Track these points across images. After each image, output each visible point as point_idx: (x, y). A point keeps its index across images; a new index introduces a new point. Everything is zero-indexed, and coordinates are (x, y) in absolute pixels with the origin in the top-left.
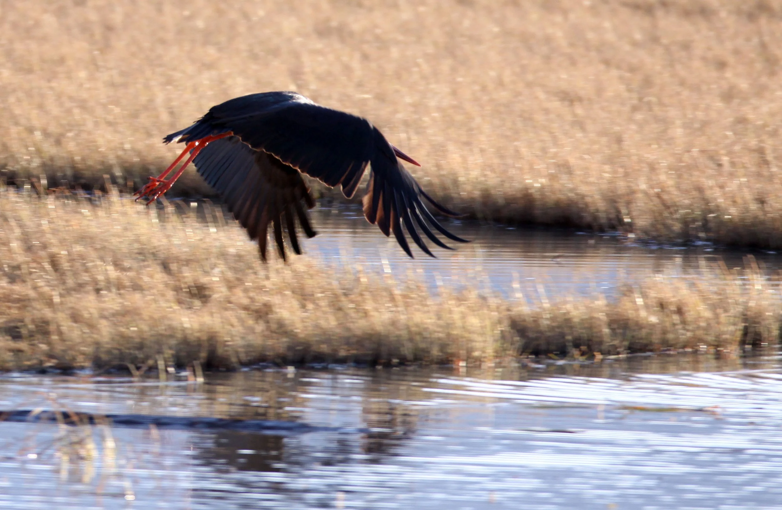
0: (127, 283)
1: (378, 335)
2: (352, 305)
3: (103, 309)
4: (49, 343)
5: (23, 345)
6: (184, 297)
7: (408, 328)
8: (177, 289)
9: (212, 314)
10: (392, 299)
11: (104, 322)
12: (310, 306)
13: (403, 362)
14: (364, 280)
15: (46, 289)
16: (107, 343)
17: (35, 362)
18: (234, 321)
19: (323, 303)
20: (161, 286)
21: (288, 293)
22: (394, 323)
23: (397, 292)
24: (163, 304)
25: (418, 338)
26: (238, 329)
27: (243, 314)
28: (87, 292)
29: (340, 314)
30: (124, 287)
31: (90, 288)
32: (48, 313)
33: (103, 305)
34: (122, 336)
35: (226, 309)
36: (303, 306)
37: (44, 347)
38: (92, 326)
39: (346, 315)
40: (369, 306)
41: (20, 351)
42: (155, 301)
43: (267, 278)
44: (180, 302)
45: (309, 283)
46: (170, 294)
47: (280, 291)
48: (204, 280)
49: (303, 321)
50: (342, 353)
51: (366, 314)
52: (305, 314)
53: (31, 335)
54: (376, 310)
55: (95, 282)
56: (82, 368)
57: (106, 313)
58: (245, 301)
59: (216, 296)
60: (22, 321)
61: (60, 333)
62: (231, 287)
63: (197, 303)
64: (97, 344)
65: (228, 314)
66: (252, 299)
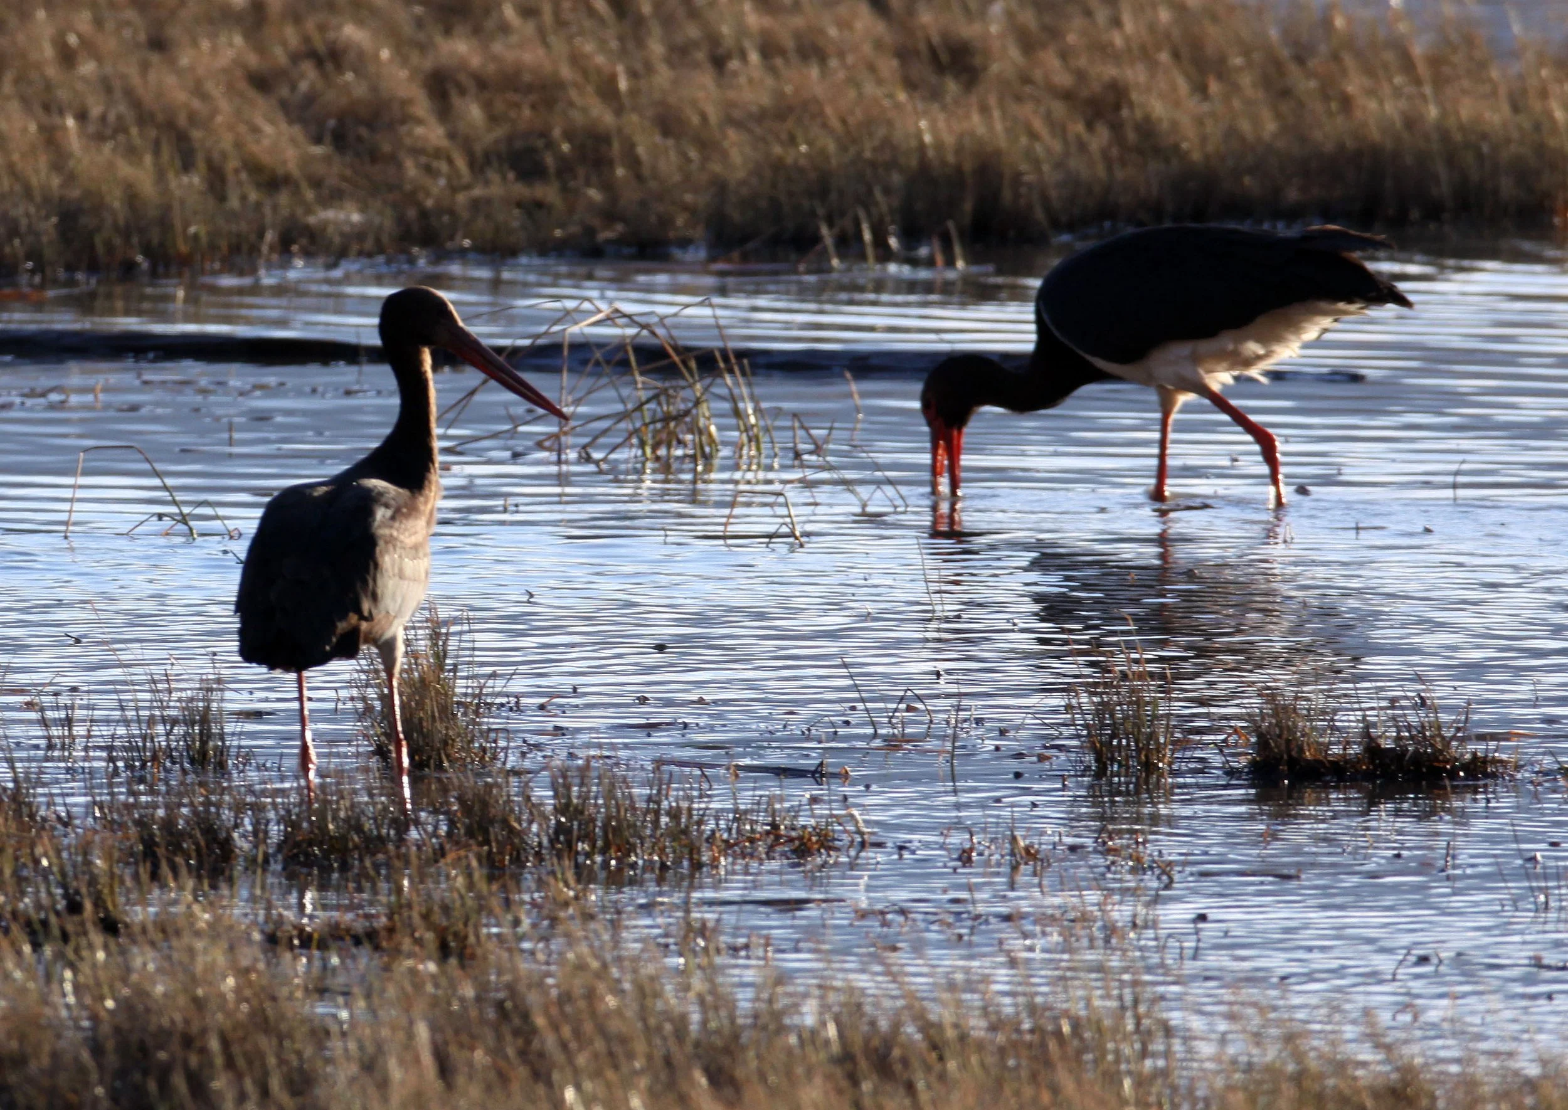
0: (789, 44)
1: (1375, 151)
2: (1313, 84)
3: (730, 105)
4: (608, 186)
5: (548, 192)
6: (922, 70)
7: (1445, 136)
8: (904, 54)
9: (984, 110)
10: (1407, 64)
11: (732, 134)
12: (1214, 87)
13: (1434, 211)
14: (1339, 22)
15: (600, 60)
16: (744, 182)
17: (574, 229)
18: (1038, 125)
19: (1246, 80)
20: (867, 49)
21: (1164, 57)
22: (1411, 122)
23: (1418, 50)
24: (870, 89)
25: (1469, 158)
26: (1050, 144)
27: (1059, 109)
28: (696, 65)
29: (1285, 107)
30: (782, 52)
31: (700, 55)
32: (603, 115)
33: (732, 94)
34: (778, 166)
35: (1019, 99)
36: (1201, 89)
37: (594, 194)
38: (707, 145)
39: (1301, 105)
40: (1353, 85)
41: (539, 205)
42: (853, 82)
43: (1117, 22)
44: (910, 85)
45: (1214, 35)
46: (889, 66)
47: (1146, 55)
48: (968, 31)
49: (1199, 121)
50: (1292, 195)
51: (1346, 102)
52: (1206, 107)
53: (565, 169)
54: (1371, 93)
55: (713, 39)
56: (685, 243)
57: (737, 114)
58: (1063, 79)
59: (995, 68)
60: (545, 134)
61: (634, 163)
62: (1028, 44)
63: (952, 86)
64: (720, 187)
65: (1026, 111)
66: (1081, 76)
